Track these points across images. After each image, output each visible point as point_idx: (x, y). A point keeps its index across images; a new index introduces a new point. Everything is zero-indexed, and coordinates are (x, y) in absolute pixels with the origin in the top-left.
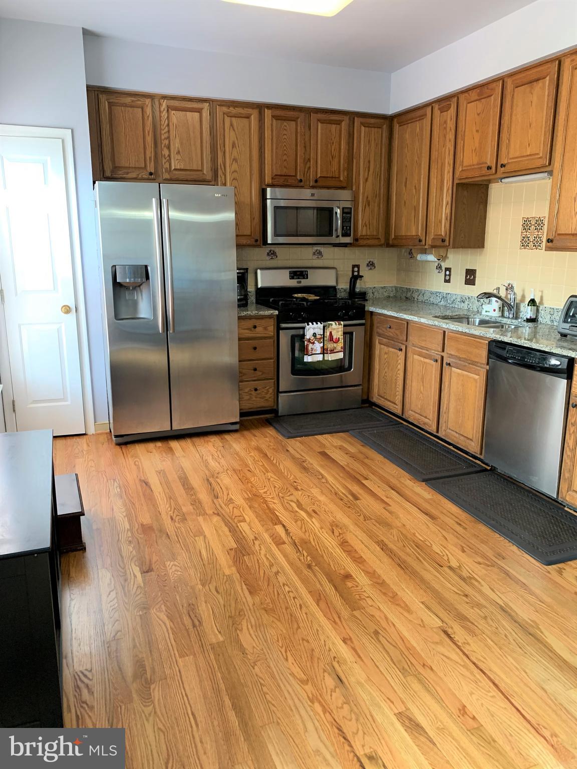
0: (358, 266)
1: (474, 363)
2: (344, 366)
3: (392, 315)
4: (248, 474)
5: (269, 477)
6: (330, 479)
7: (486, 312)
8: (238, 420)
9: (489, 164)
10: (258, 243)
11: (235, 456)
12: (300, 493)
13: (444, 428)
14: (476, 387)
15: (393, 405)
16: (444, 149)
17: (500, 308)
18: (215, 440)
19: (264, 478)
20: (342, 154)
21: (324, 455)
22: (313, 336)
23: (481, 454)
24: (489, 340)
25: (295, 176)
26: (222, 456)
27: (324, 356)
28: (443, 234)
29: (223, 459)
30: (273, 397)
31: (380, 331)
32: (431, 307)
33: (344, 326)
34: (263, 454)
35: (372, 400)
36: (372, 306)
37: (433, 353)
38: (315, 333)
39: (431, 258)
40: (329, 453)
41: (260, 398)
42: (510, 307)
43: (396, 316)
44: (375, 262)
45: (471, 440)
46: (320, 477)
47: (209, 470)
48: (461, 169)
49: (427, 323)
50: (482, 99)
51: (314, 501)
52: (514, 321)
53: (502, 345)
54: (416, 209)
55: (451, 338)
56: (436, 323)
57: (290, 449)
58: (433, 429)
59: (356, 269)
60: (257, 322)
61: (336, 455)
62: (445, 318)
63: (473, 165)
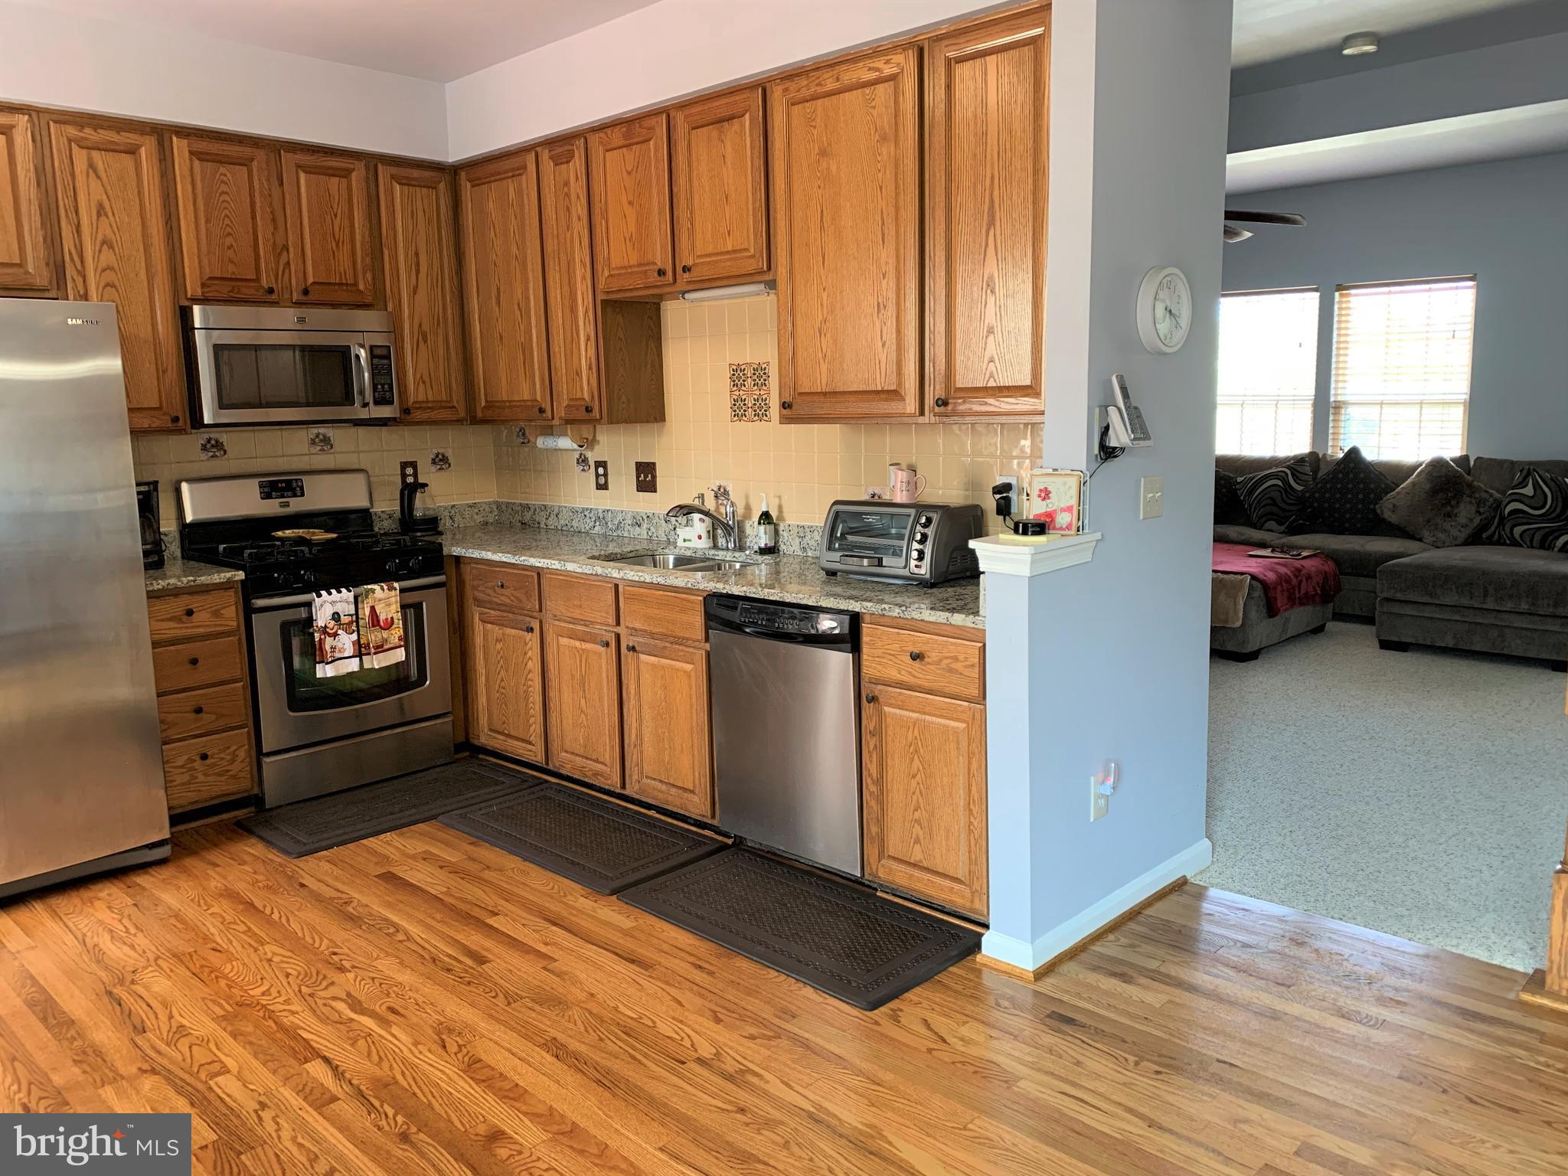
0: (413, 465)
1: (680, 641)
2: (407, 677)
3: (505, 560)
4: (215, 959)
5: (269, 955)
6: (414, 930)
7: (685, 541)
8: (168, 836)
9: (660, 265)
10: (181, 423)
11: (173, 921)
12: (351, 976)
13: (635, 777)
14: (690, 688)
15: (524, 745)
16: (568, 235)
17: (709, 532)
18: (110, 892)
19: (257, 960)
20: (358, 237)
21: (390, 878)
22: (333, 618)
23: (713, 816)
24: (705, 594)
25: (258, 280)
26: (137, 928)
27: (361, 660)
28: (586, 396)
29: (140, 935)
30: (248, 768)
31: (480, 595)
32: (575, 539)
33: (402, 591)
34: (242, 903)
35: (476, 742)
36: (457, 545)
37: (597, 629)
38: (337, 613)
39: (565, 443)
40: (401, 875)
41: (220, 775)
42: (728, 529)
43: (513, 561)
44: (449, 454)
45: (692, 792)
46: (392, 930)
47: (107, 968)
48: (606, 273)
49: (579, 570)
50: (633, 144)
51: (385, 985)
52: (737, 554)
53: (729, 601)
54: (526, 349)
55: (631, 598)
56: (600, 571)
57: (307, 881)
58: (613, 782)
59: (409, 471)
60: (195, 602)
61: (419, 875)
62: (611, 558)
63: (630, 267)
